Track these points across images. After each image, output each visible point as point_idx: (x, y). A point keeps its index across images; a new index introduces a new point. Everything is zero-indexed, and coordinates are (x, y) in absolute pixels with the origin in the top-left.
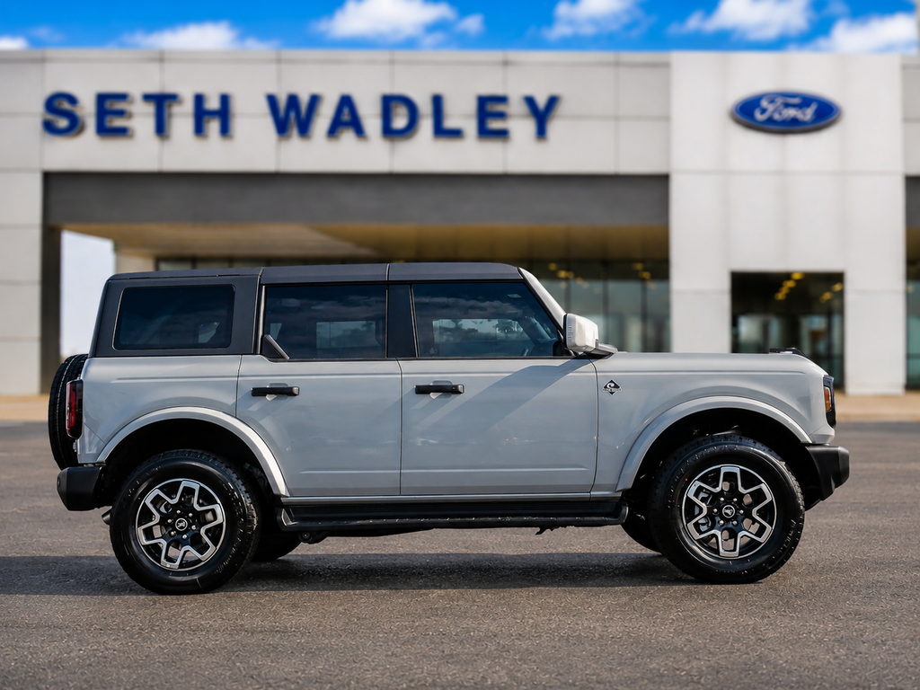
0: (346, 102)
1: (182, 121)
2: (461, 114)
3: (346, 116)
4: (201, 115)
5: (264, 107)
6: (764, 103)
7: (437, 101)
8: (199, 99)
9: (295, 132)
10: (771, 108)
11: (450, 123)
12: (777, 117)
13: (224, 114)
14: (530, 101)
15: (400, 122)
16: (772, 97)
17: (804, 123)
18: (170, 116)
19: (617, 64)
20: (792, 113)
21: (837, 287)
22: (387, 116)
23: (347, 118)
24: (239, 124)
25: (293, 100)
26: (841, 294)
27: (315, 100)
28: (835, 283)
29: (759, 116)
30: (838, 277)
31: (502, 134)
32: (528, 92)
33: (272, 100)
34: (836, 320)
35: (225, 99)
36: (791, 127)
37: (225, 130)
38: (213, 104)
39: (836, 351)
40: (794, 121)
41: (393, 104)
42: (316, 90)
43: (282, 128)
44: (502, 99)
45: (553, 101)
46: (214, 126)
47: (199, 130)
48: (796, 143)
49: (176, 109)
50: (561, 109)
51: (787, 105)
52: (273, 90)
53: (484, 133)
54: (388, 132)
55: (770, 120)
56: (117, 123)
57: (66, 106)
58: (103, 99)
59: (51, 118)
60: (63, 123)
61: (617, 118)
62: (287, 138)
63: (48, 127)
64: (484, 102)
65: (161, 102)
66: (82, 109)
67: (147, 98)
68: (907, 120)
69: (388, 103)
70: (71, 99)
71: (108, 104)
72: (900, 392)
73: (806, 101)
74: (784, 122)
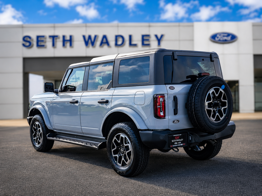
0: (105, 37)
1: (59, 43)
2: (137, 40)
3: (105, 40)
4: (64, 41)
5: (82, 39)
6: (218, 36)
7: (130, 37)
8: (64, 37)
9: (90, 45)
10: (220, 37)
11: (133, 43)
12: (221, 39)
13: (71, 40)
14: (156, 36)
15: (120, 42)
16: (220, 34)
17: (228, 41)
18: (56, 42)
19: (179, 26)
20: (225, 38)
21: (237, 85)
22: (116, 40)
23: (105, 41)
24: (75, 44)
25: (90, 37)
26: (238, 86)
27: (96, 36)
28: (236, 83)
29: (217, 39)
30: (237, 82)
31: (149, 45)
32: (156, 33)
33: (84, 37)
34: (237, 93)
35: (71, 37)
36: (225, 42)
37: (71, 45)
38: (68, 38)
39: (237, 101)
40: (226, 40)
41: (118, 38)
42: (96, 34)
43: (87, 43)
44: (148, 36)
45: (162, 36)
46: (68, 44)
47: (64, 45)
48: (227, 46)
49: (58, 40)
50: (165, 38)
51: (224, 36)
52: (84, 34)
53: (143, 44)
54: (116, 45)
55: (220, 40)
56: (42, 44)
57: (29, 39)
58: (38, 37)
59: (24, 43)
60: (28, 44)
61: (179, 40)
62: (89, 47)
63: (24, 45)
64: (143, 36)
65: (54, 38)
66: (33, 40)
67: (50, 37)
68: (254, 40)
69: (117, 37)
70: (30, 37)
71: (40, 39)
72: (253, 112)
73: (228, 35)
74: (223, 41)
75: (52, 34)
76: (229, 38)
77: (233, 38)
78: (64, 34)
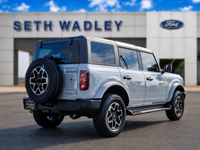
0: (76, 23)
1: (42, 27)
2: (101, 25)
3: (76, 25)
4: (46, 25)
5: (59, 24)
6: (167, 22)
7: (96, 22)
8: (45, 22)
9: (65, 29)
10: (169, 23)
11: (99, 27)
12: (170, 25)
13: (50, 25)
14: (116, 22)
15: (88, 27)
16: (169, 21)
17: (176, 27)
19: (135, 14)
20: (173, 24)
21: (183, 62)
22: (85, 26)
23: (76, 26)
24: (54, 28)
25: (65, 22)
26: (184, 64)
27: (69, 22)
29: (166, 25)
30: (183, 60)
31: (110, 29)
32: (116, 20)
33: (60, 22)
34: (183, 69)
35: (50, 22)
37: (50, 29)
38: (48, 23)
42: (70, 20)
43: (62, 28)
44: (110, 22)
45: (121, 22)
46: (48, 28)
47: (45, 29)
48: (174, 31)
49: (40, 25)
50: (123, 24)
51: (172, 23)
52: (61, 20)
53: (106, 29)
54: (85, 29)
56: (29, 28)
57: (18, 24)
58: (26, 22)
59: (15, 26)
60: (18, 28)
61: (135, 26)
62: (64, 31)
63: (15, 28)
64: (106, 22)
65: (38, 23)
66: (21, 24)
67: (35, 22)
68: (198, 26)
69: (85, 23)
70: (19, 23)
71: (27, 24)
72: (196, 85)
73: (176, 22)
74: (171, 27)
75: (36, 20)
76: (177, 25)
77: (180, 24)
78: (45, 20)
